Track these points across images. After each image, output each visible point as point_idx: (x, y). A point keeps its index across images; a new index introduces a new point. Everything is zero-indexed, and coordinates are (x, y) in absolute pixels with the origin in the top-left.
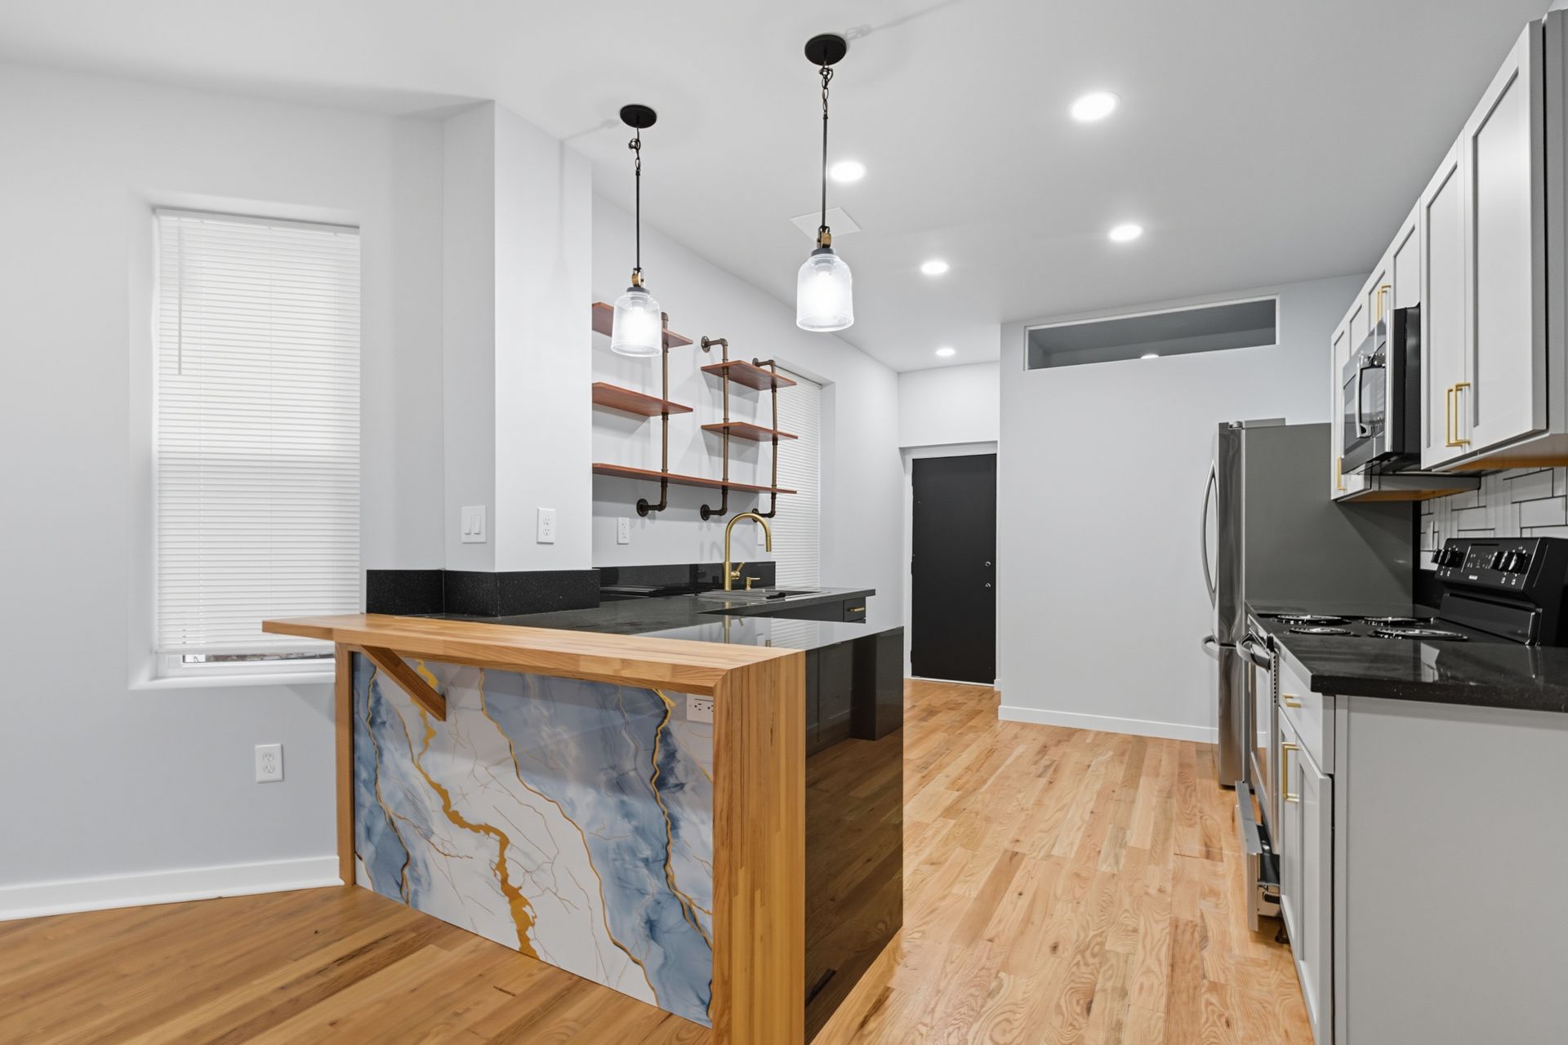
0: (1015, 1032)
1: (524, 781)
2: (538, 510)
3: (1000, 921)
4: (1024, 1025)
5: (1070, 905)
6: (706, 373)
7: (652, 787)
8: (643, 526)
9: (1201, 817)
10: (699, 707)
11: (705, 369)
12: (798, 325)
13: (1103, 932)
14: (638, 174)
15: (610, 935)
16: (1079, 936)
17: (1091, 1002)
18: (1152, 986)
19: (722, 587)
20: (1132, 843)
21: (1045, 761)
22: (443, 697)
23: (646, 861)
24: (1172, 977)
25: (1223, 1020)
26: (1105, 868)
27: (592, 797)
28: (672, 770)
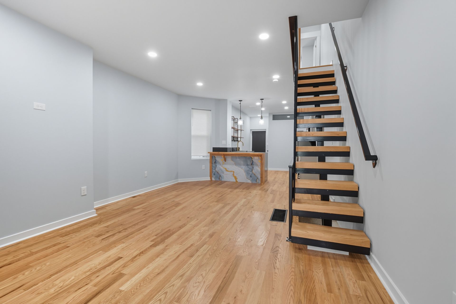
1: (236, 166)
7: (251, 165)
15: (246, 178)
23: (250, 171)
27: (244, 166)
28: (253, 163)
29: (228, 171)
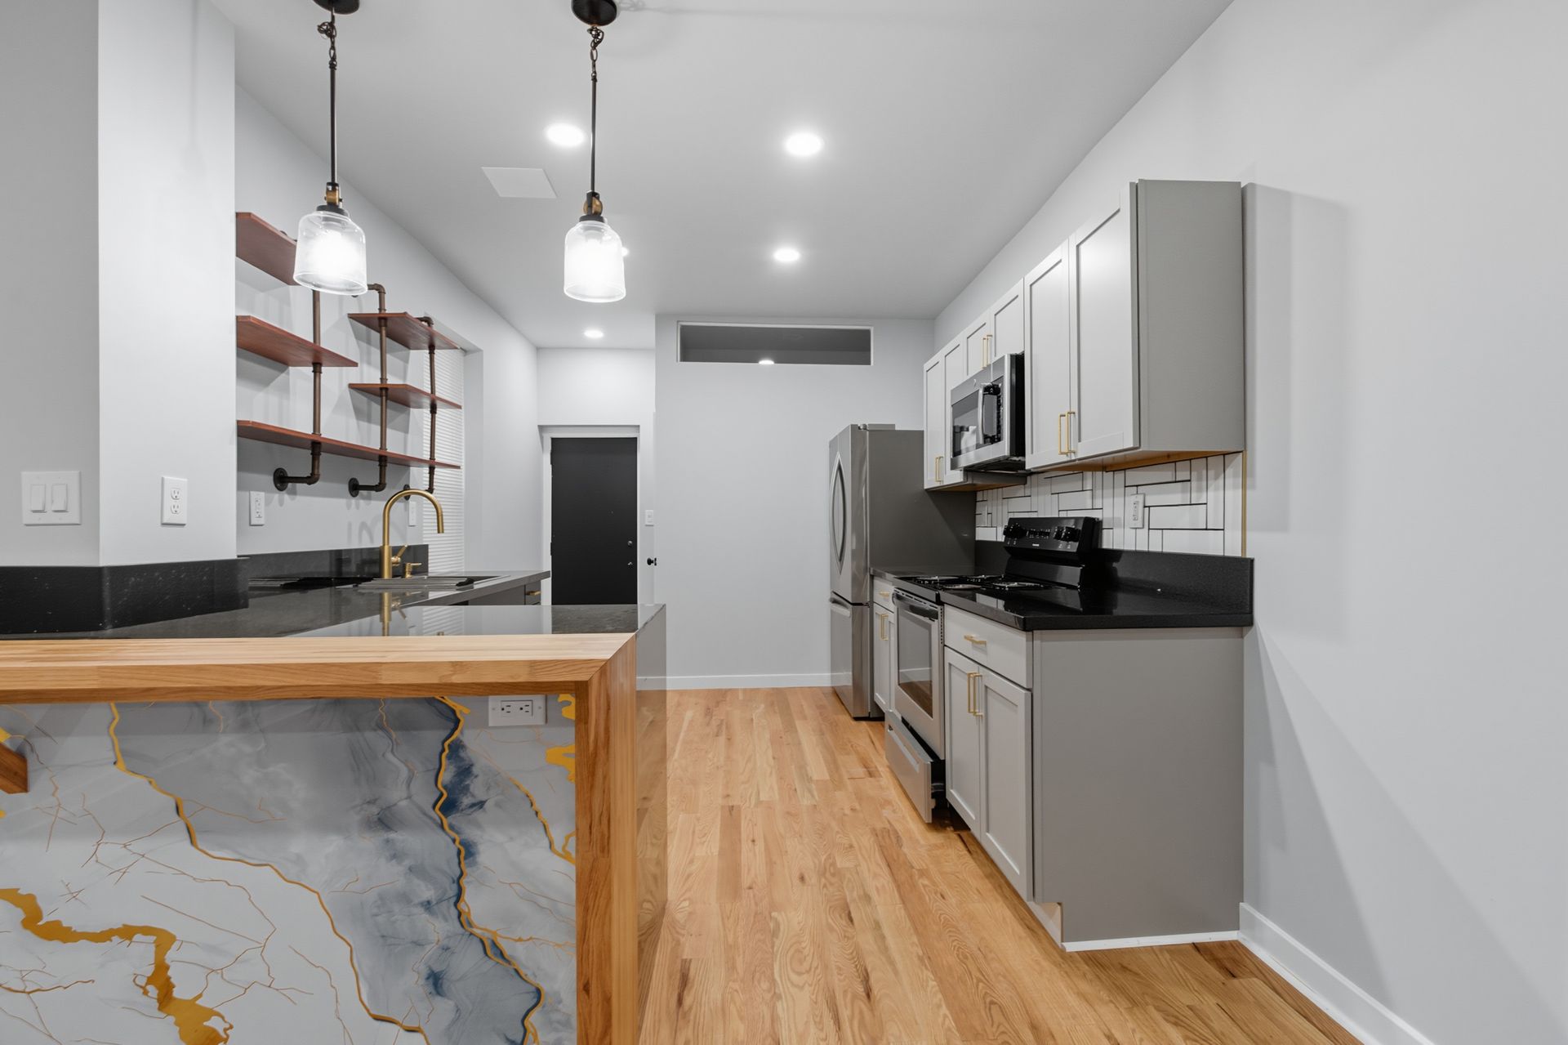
0: (809, 959)
1: (205, 849)
2: (163, 479)
3: (749, 870)
4: (812, 951)
5: (796, 839)
6: (354, 322)
7: (436, 814)
8: (281, 503)
9: (852, 746)
10: (507, 709)
11: (353, 317)
12: (565, 292)
13: (830, 855)
14: (333, 67)
15: (368, 1010)
16: (814, 862)
17: (849, 913)
18: (883, 886)
19: (380, 575)
20: (815, 778)
21: (714, 723)
22: (21, 756)
23: (427, 905)
24: (892, 874)
25: (939, 895)
26: (806, 802)
27: (333, 844)
28: (466, 790)
29: (57, 933)
